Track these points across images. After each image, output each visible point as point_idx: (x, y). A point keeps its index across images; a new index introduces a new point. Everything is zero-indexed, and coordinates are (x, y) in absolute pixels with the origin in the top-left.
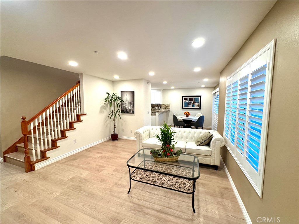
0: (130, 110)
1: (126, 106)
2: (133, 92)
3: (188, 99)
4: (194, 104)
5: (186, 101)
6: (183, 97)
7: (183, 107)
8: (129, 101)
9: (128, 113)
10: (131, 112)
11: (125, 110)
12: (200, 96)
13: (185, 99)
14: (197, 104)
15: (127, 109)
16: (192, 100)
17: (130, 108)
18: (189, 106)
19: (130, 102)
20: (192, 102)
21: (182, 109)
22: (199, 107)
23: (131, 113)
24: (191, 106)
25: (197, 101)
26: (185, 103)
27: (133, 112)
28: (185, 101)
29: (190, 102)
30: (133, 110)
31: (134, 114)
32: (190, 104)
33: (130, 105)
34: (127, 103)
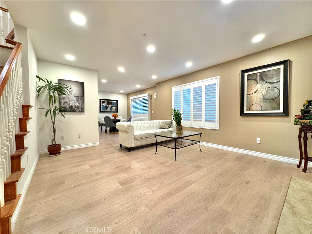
0: (77, 107)
1: (69, 101)
2: (82, 84)
3: (106, 103)
4: (111, 108)
5: (104, 104)
6: (100, 100)
7: (101, 111)
8: (76, 95)
9: (74, 111)
10: (80, 110)
11: (68, 107)
12: (117, 101)
13: (103, 102)
14: (114, 108)
15: (72, 106)
16: (110, 104)
17: (77, 104)
18: (107, 110)
19: (78, 97)
20: (110, 105)
21: (100, 113)
22: (116, 111)
23: (79, 112)
24: (109, 110)
25: (114, 105)
26: (103, 106)
27: (83, 110)
28: (102, 104)
29: (108, 105)
30: (83, 107)
31: (84, 113)
32: (108, 108)
33: (78, 101)
34: (72, 97)
